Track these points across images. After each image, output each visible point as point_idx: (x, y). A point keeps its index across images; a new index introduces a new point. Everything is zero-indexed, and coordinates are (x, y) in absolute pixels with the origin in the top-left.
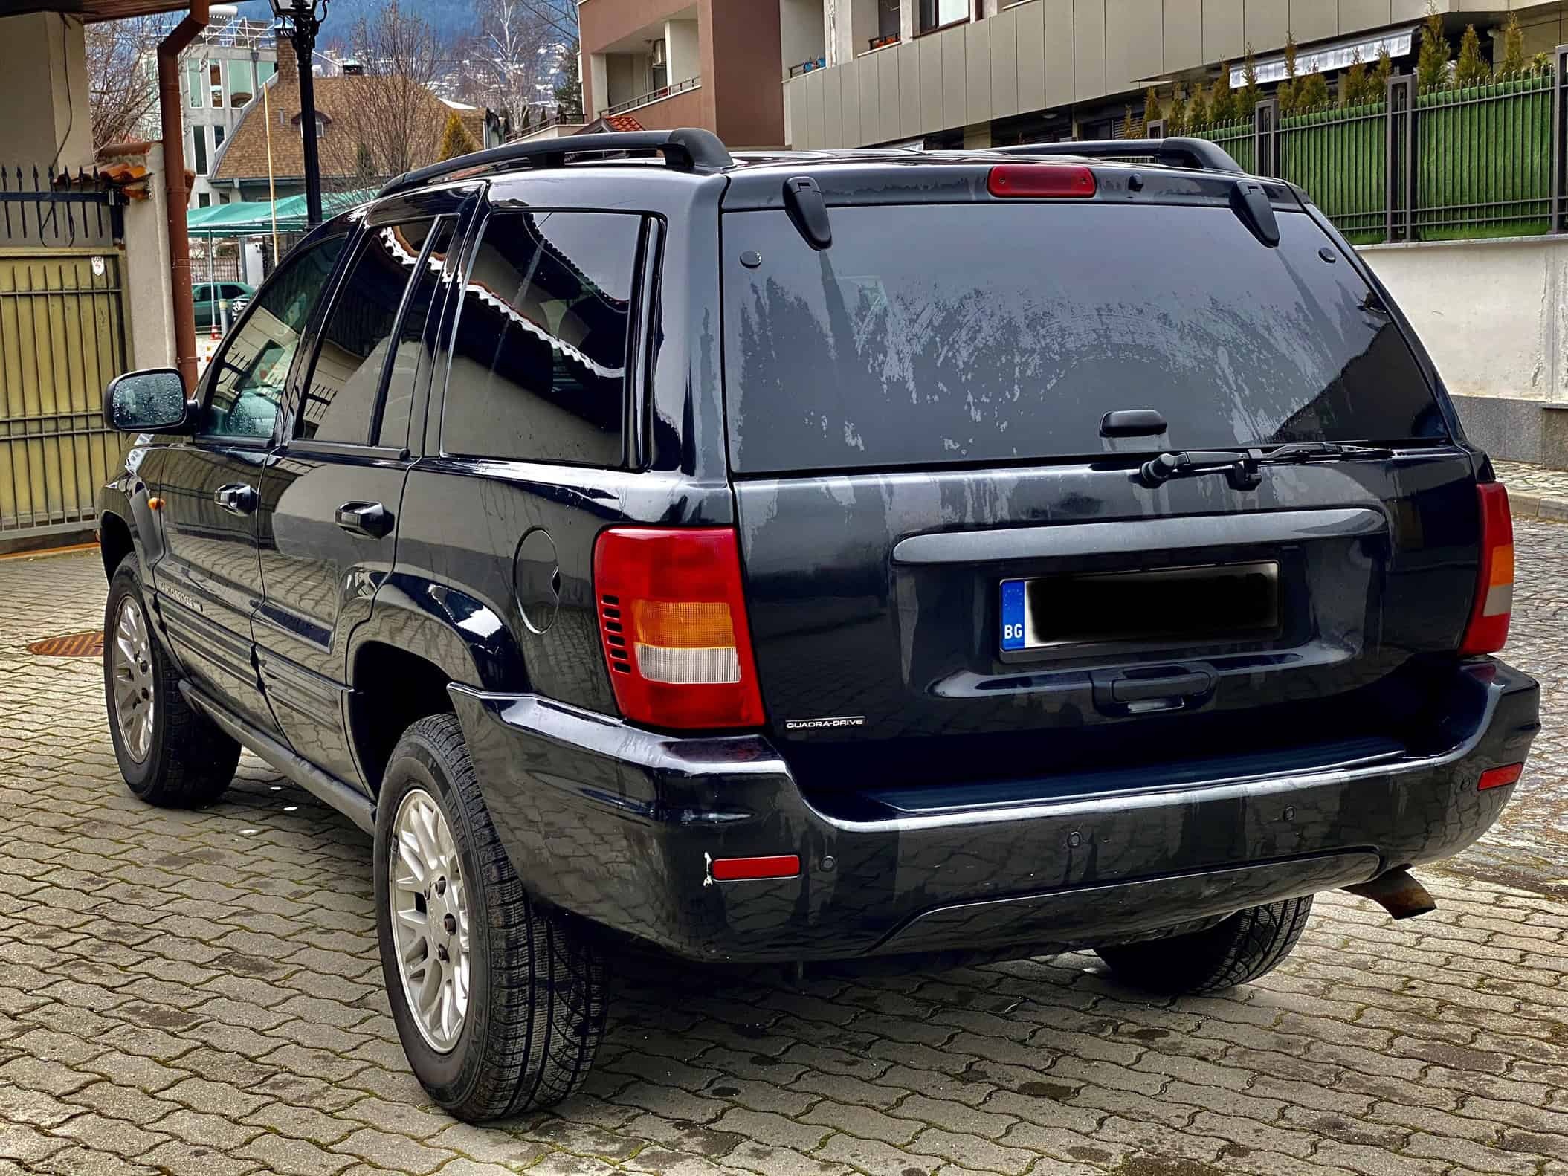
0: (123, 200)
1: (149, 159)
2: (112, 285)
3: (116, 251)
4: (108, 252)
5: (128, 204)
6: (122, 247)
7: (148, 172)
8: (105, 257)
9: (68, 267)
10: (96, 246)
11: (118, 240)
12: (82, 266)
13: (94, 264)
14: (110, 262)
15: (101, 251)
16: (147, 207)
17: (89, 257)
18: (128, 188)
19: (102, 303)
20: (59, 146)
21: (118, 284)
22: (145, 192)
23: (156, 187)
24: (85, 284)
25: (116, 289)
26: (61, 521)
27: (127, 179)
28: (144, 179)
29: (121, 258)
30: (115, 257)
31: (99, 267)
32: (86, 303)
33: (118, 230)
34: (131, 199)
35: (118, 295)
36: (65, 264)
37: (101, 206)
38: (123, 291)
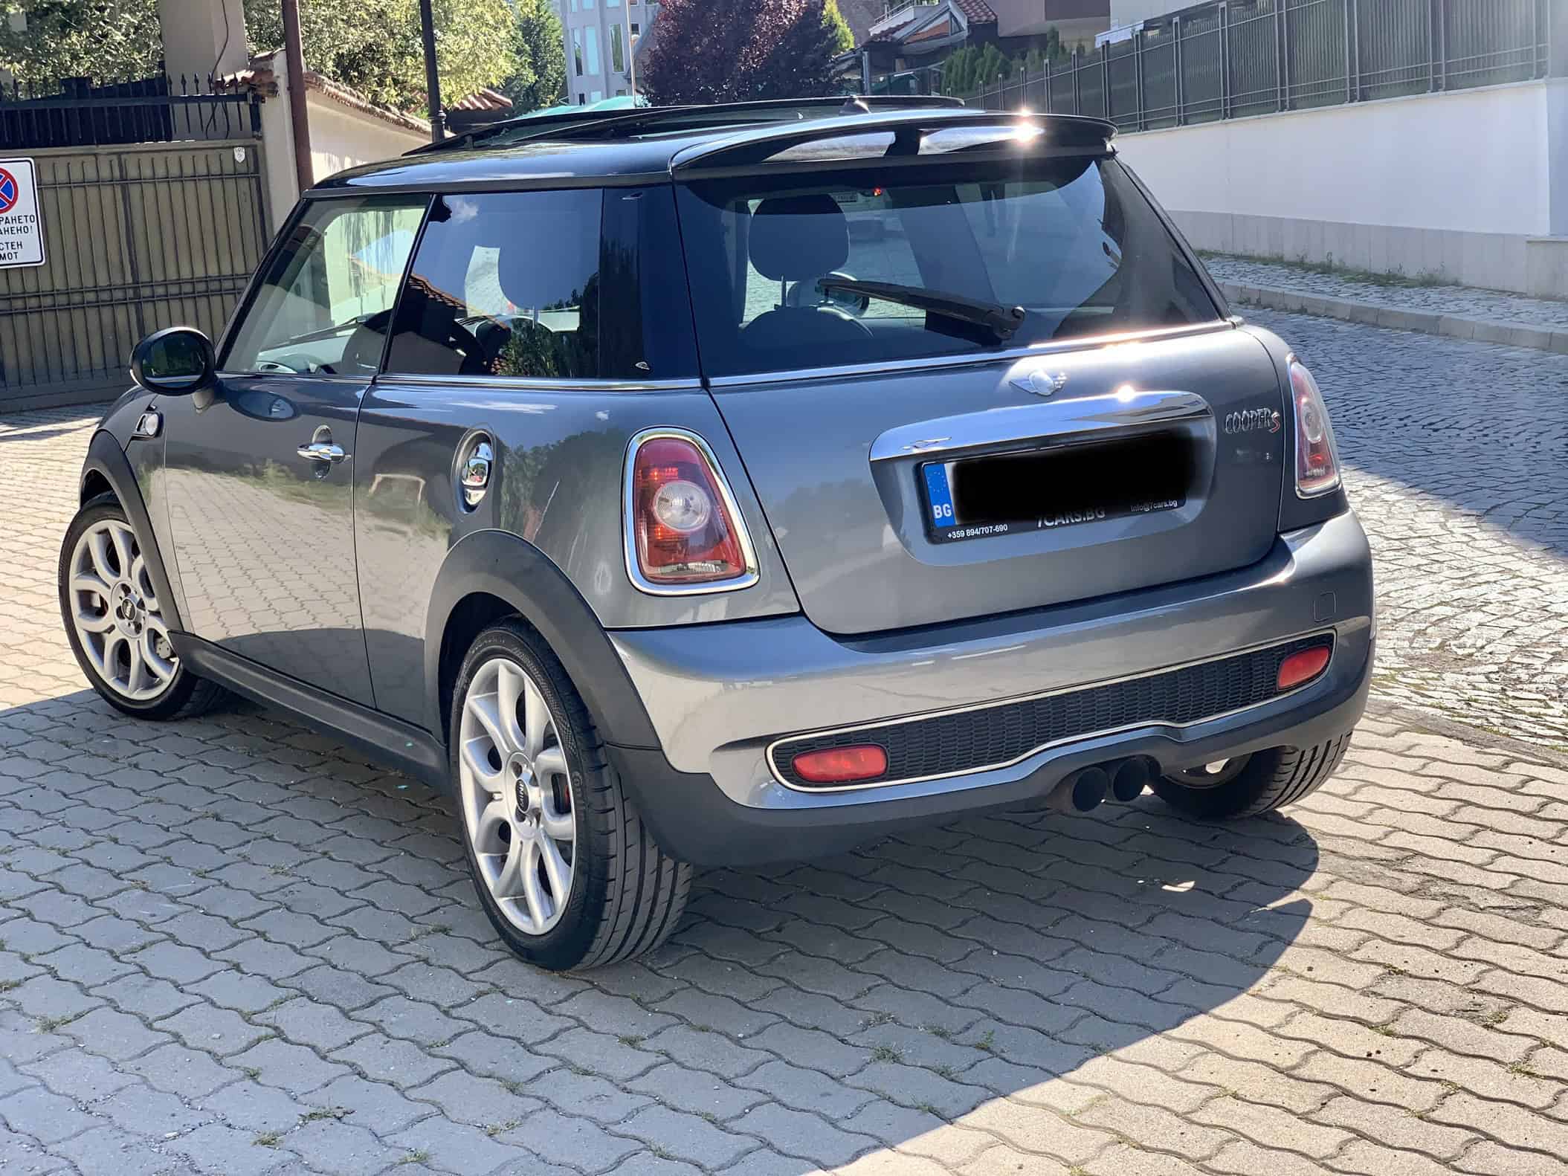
0: (259, 99)
1: (275, 64)
2: (252, 171)
3: (255, 142)
4: (248, 142)
5: (263, 101)
6: (260, 138)
7: (275, 76)
8: (245, 147)
9: (213, 156)
10: (238, 139)
11: (256, 133)
12: (225, 153)
13: (236, 154)
14: (250, 150)
15: (241, 143)
16: (277, 101)
17: (234, 147)
18: (261, 89)
19: (244, 184)
20: (217, 55)
21: (257, 170)
22: (274, 92)
23: (282, 84)
24: (229, 168)
25: (256, 174)
27: (261, 82)
28: (273, 81)
29: (258, 148)
30: (254, 147)
31: (240, 155)
32: (230, 184)
33: (257, 124)
34: (266, 99)
35: (258, 178)
36: (209, 152)
37: (242, 103)
38: (261, 175)
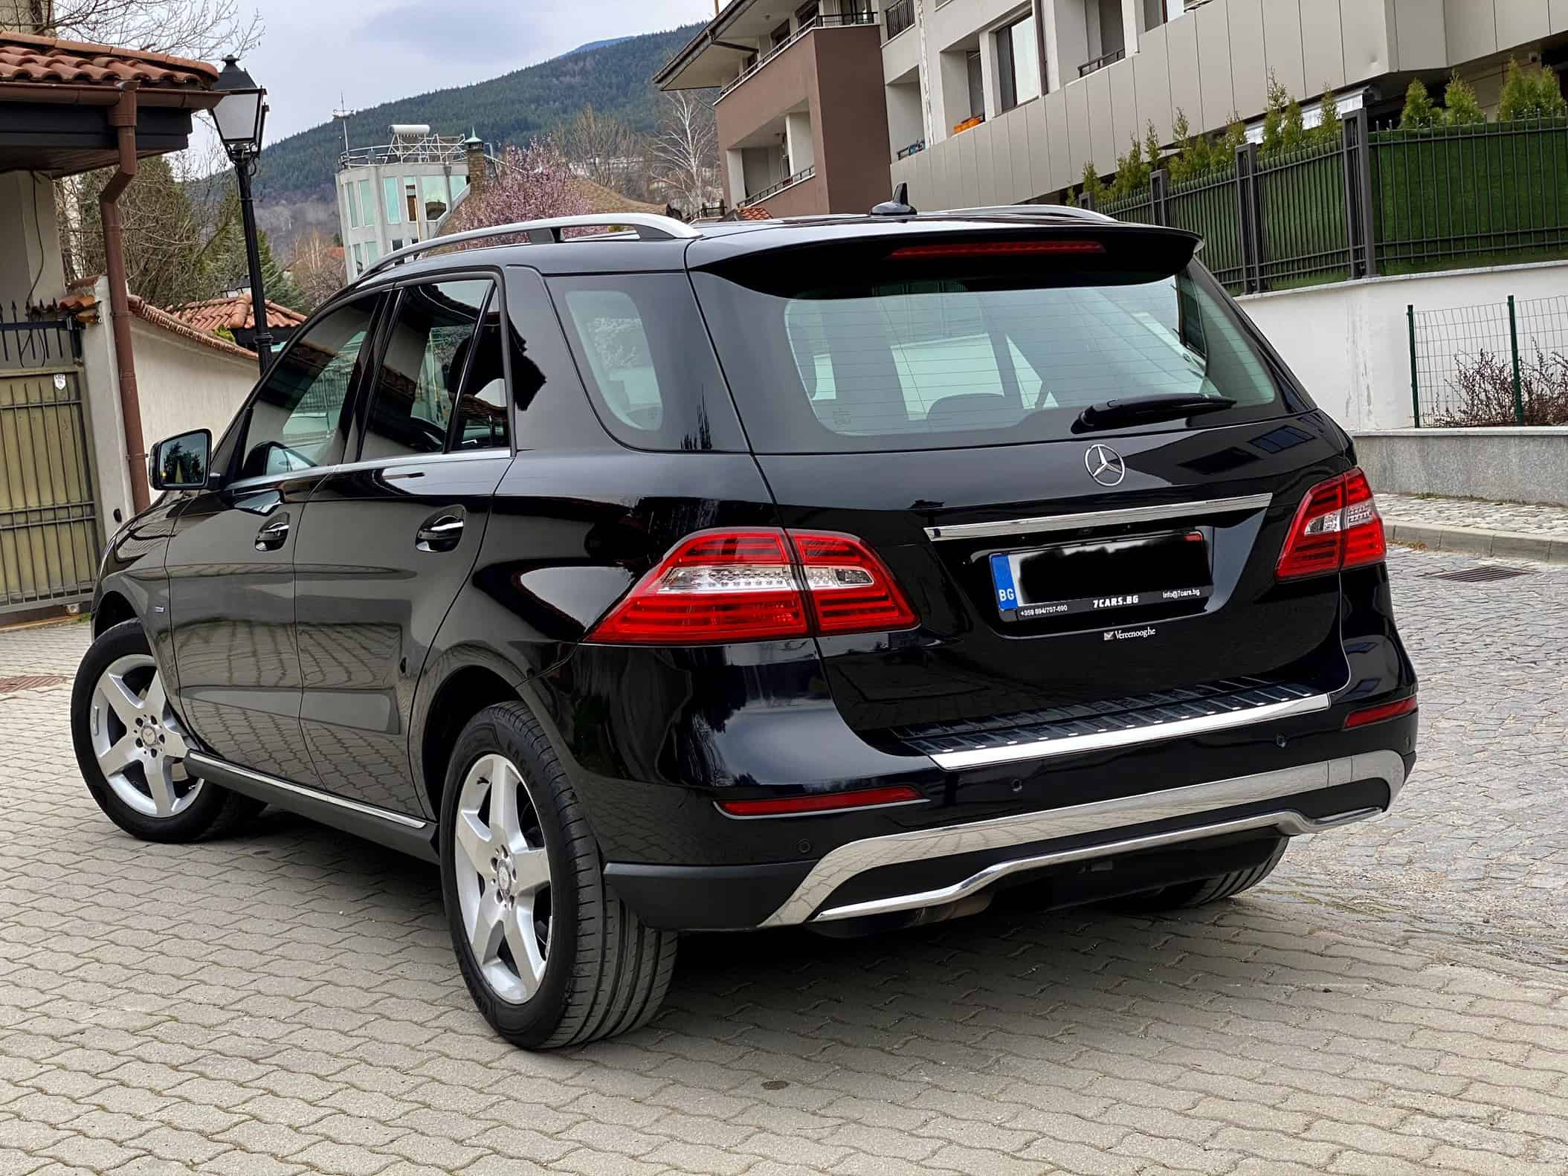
0: (79, 327)
1: (97, 289)
2: (73, 397)
3: (77, 368)
4: (68, 370)
5: (84, 328)
6: (81, 364)
7: (97, 301)
8: (66, 374)
9: (32, 386)
10: (58, 366)
11: (77, 359)
12: (44, 381)
13: (56, 381)
14: (71, 378)
15: (61, 370)
16: (99, 329)
17: (53, 374)
18: (81, 315)
19: (65, 412)
20: (33, 281)
21: (78, 396)
22: (96, 317)
23: (104, 311)
24: (48, 396)
25: (77, 400)
26: (35, 599)
27: (81, 308)
28: (95, 306)
29: (80, 374)
30: (75, 373)
31: (60, 383)
32: (50, 413)
33: (78, 350)
34: (87, 325)
35: (79, 405)
36: (30, 382)
37: (61, 332)
38: (83, 401)
